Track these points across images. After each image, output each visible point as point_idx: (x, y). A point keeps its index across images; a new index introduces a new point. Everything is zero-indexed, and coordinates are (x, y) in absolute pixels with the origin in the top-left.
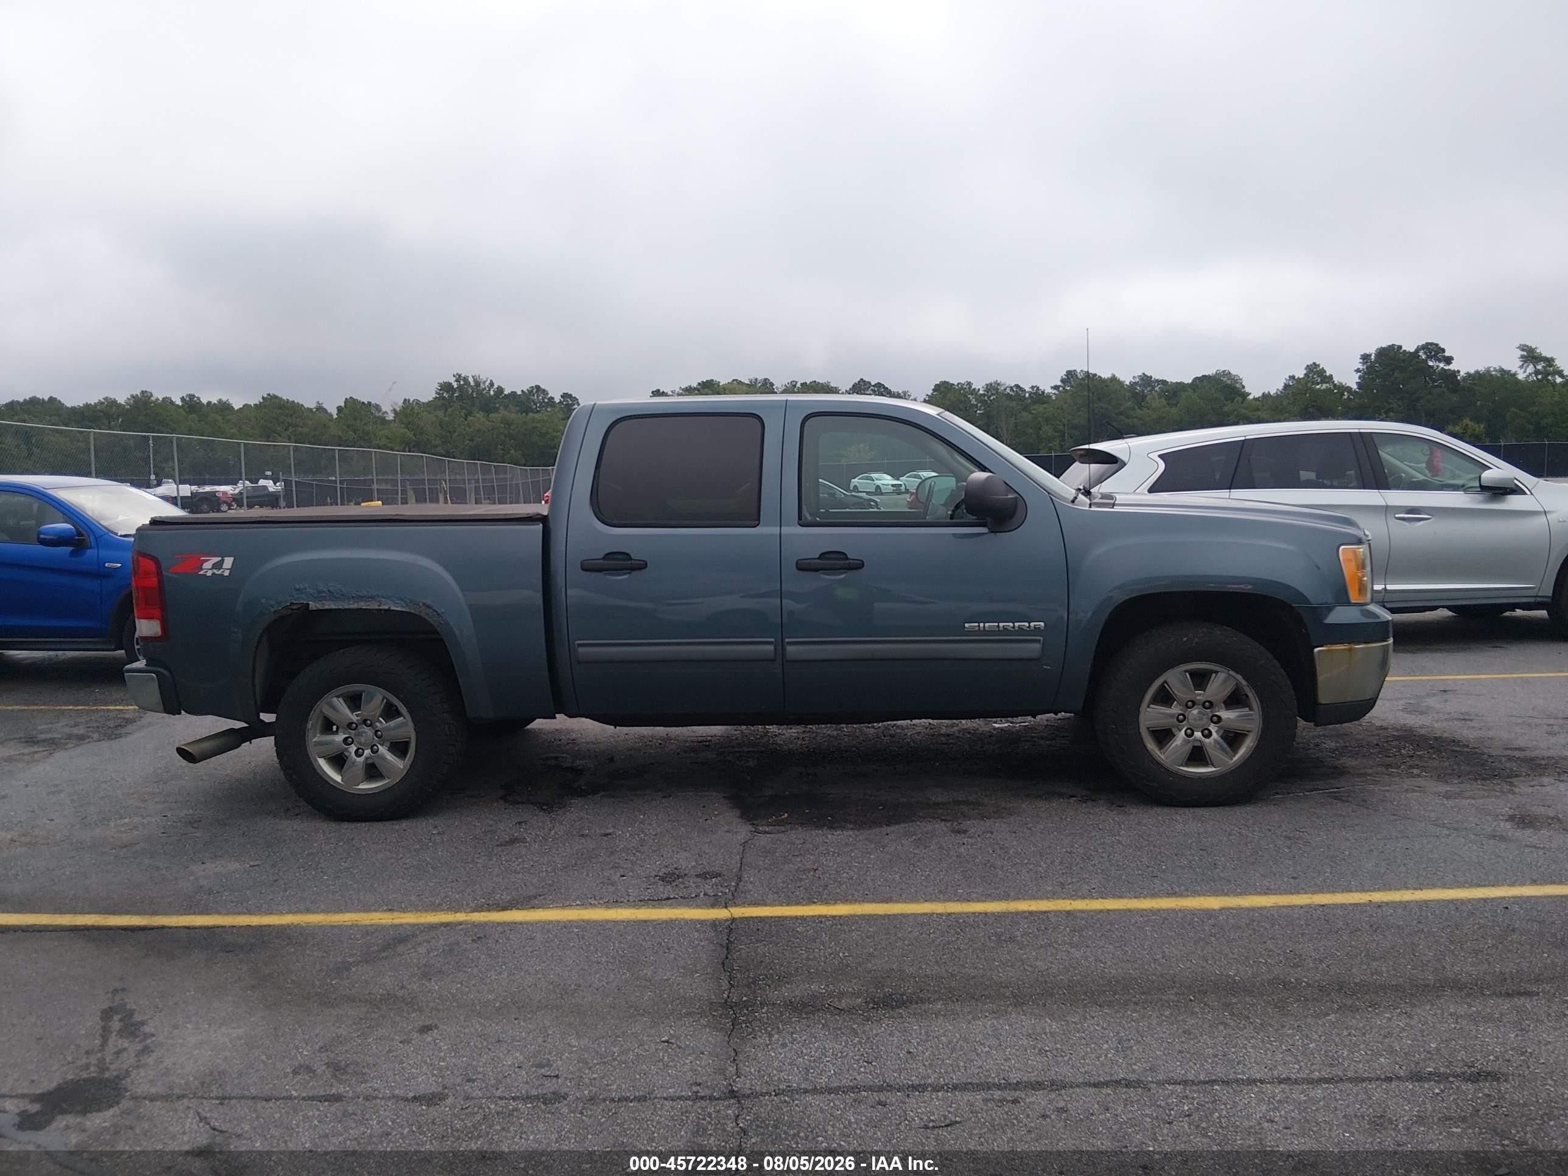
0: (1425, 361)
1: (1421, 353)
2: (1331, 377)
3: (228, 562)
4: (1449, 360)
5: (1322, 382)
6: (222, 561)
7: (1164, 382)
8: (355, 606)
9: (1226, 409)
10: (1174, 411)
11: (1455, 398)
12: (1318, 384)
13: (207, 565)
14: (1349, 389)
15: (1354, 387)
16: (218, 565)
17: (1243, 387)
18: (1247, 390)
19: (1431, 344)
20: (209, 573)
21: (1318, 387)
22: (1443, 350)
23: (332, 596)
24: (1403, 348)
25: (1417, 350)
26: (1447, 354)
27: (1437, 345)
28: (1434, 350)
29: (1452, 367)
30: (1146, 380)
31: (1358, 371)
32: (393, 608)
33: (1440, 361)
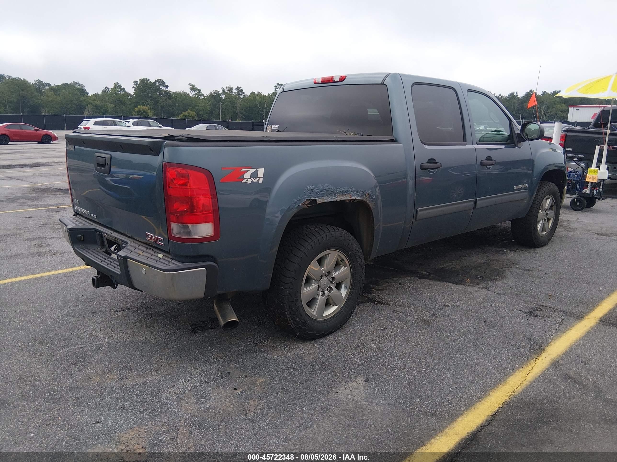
0: (159, 86)
1: (157, 83)
2: (124, 89)
3: (261, 172)
4: (167, 87)
5: (121, 91)
6: (257, 172)
7: (49, 85)
8: (338, 199)
9: (81, 99)
10: (58, 98)
11: (170, 101)
12: (119, 91)
13: (247, 175)
14: (130, 95)
15: (132, 94)
16: (255, 175)
17: (86, 90)
18: (87, 91)
19: (160, 80)
20: (249, 182)
21: (119, 93)
22: (165, 83)
23: (328, 192)
24: (150, 80)
25: (156, 82)
26: (166, 84)
27: (162, 80)
28: (161, 82)
29: (169, 89)
30: (40, 83)
31: (133, 87)
32: (357, 198)
33: (164, 87)
